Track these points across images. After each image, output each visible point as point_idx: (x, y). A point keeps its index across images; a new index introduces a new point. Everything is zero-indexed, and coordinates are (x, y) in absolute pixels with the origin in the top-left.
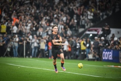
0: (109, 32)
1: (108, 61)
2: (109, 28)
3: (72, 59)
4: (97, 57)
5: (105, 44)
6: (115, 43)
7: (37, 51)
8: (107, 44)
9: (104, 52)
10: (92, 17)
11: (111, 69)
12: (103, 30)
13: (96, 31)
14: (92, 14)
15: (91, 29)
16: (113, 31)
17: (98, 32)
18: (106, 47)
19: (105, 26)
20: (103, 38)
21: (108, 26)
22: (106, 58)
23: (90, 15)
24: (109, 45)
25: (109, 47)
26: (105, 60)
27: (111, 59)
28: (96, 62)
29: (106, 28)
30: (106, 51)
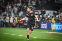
3: (23, 28)
4: (38, 27)
9: (42, 24)
10: (35, 4)
11: (46, 34)
13: (37, 12)
14: (35, 2)
15: (35, 11)
16: (47, 12)
17: (39, 13)
20: (41, 16)
21: (44, 9)
24: (45, 20)
26: (42, 29)
28: (37, 30)
30: (43, 24)
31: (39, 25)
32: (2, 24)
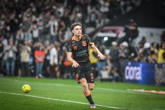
0: (135, 34)
1: (134, 82)
2: (136, 27)
4: (116, 75)
5: (129, 54)
6: (146, 52)
7: (13, 64)
8: (133, 55)
9: (127, 68)
10: (106, 10)
11: (140, 95)
12: (126, 31)
13: (114, 31)
14: (107, 4)
15: (106, 28)
16: (143, 32)
17: (118, 34)
18: (131, 59)
19: (129, 23)
20: (125, 44)
21: (135, 24)
22: (131, 78)
23: (104, 6)
24: (136, 55)
25: (136, 59)
26: (129, 81)
27: (139, 78)
28: (114, 84)
29: (132, 28)
30: (130, 66)
31: (118, 71)
32: (10, 67)
